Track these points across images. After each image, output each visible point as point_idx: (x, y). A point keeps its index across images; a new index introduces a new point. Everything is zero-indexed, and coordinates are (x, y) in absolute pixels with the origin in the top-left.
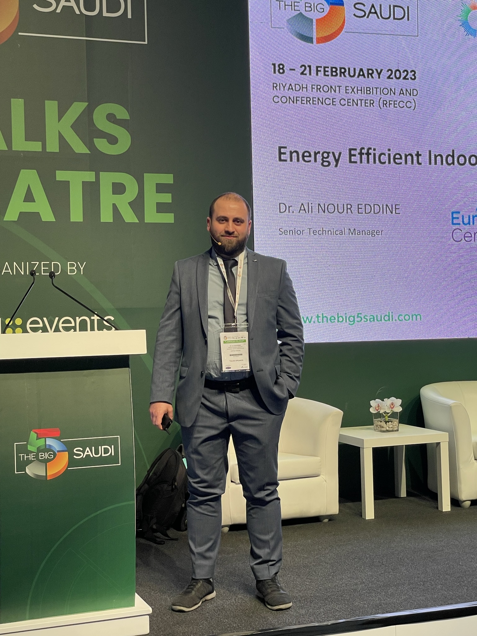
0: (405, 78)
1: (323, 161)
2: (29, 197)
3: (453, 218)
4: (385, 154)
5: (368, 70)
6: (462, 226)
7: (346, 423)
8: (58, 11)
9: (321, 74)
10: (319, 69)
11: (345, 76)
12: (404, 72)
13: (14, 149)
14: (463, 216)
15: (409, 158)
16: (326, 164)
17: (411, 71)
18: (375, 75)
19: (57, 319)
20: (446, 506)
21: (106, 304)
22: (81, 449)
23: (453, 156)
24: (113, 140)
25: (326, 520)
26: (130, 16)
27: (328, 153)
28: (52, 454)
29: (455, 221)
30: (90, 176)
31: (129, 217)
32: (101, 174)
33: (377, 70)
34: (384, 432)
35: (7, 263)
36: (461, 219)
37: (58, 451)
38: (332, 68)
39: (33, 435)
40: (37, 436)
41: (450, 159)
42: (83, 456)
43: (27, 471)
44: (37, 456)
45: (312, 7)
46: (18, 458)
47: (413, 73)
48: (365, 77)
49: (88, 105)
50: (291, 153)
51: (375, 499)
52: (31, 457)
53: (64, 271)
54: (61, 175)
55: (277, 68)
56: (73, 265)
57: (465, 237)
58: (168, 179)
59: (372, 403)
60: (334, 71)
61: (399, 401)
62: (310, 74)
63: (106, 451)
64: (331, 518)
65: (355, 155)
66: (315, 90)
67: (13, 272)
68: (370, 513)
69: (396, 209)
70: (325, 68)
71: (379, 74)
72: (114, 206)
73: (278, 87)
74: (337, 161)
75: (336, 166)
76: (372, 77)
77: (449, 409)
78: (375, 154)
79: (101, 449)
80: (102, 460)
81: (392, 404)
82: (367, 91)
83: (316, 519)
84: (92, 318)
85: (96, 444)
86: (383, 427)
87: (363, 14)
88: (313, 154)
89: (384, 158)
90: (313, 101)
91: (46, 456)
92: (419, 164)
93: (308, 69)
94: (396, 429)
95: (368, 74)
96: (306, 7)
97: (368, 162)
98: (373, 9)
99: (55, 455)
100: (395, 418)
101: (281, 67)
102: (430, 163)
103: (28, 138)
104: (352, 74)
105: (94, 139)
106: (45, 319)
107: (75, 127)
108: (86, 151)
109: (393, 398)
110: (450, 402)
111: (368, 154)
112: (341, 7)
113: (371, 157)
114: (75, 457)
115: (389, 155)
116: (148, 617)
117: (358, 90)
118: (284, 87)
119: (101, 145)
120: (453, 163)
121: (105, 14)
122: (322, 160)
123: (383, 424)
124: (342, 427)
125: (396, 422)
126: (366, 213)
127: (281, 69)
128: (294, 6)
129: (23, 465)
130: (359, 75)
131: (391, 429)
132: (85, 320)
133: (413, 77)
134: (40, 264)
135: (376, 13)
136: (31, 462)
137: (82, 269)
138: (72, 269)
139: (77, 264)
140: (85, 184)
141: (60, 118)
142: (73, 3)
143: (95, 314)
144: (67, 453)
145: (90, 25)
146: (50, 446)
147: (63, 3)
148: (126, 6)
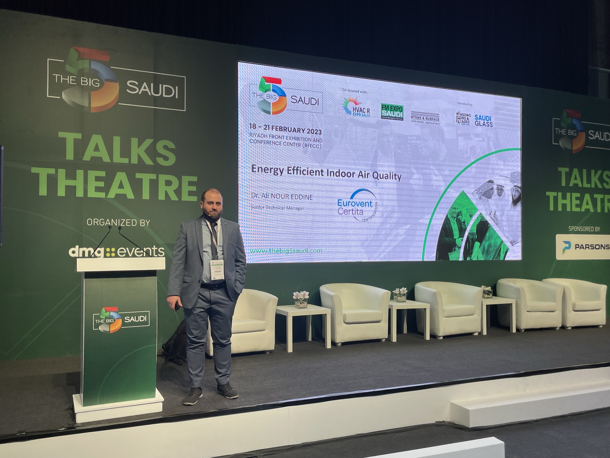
0: (316, 133)
1: (275, 173)
2: (121, 186)
3: (339, 203)
4: (305, 170)
5: (298, 129)
6: (343, 207)
7: (279, 304)
8: (140, 93)
9: (274, 130)
10: (273, 127)
11: (286, 131)
12: (315, 130)
13: (114, 161)
14: (343, 202)
15: (318, 173)
16: (276, 174)
17: (319, 130)
18: (301, 131)
19: (134, 248)
20: (329, 346)
21: (160, 242)
22: (129, 318)
23: (339, 172)
24: (166, 158)
25: (268, 353)
26: (177, 97)
27: (277, 169)
28: (113, 320)
29: (340, 204)
30: (153, 176)
31: (174, 197)
32: (160, 175)
33: (302, 129)
34: (299, 308)
35: (108, 219)
36: (342, 202)
37: (117, 319)
38: (280, 127)
40: (106, 311)
41: (338, 174)
42: (130, 321)
43: (100, 328)
44: (105, 321)
45: (270, 97)
46: (95, 322)
48: (296, 132)
49: (154, 141)
50: (258, 168)
51: (293, 342)
52: (102, 321)
53: (138, 224)
54: (138, 176)
55: (252, 126)
56: (143, 221)
57: (344, 212)
58: (195, 179)
59: (294, 294)
60: (281, 129)
61: (308, 293)
62: (269, 129)
63: (142, 319)
64: (271, 352)
65: (291, 170)
66: (271, 137)
67: (111, 224)
68: (290, 349)
69: (310, 197)
70: (276, 127)
71: (303, 131)
72: (166, 192)
73: (252, 135)
74: (282, 173)
75: (281, 175)
77: (331, 297)
78: (300, 170)
79: (140, 317)
80: (140, 323)
81: (304, 294)
82: (297, 139)
83: (263, 352)
84: (152, 248)
85: (137, 315)
86: (299, 306)
87: (296, 101)
88: (269, 169)
89: (305, 172)
90: (270, 143)
91: (110, 321)
92: (323, 175)
93: (268, 127)
94: (305, 307)
95: (298, 131)
96: (267, 96)
97: (297, 174)
98: (301, 99)
99: (115, 320)
100: (305, 301)
101: (254, 125)
102: (328, 176)
103: (122, 156)
104: (290, 130)
105: (156, 158)
106: (127, 249)
107: (147, 151)
108: (152, 163)
109: (305, 291)
110: (332, 294)
111: (297, 170)
112: (285, 97)
113: (299, 172)
114: (125, 321)
115: (308, 171)
116: (162, 403)
117: (292, 138)
118: (255, 135)
119: (160, 161)
120: (339, 176)
121: (164, 96)
123: (299, 304)
124: (277, 306)
125: (306, 303)
126: (295, 199)
127: (254, 126)
128: (262, 96)
129: (97, 326)
130: (293, 131)
131: (303, 307)
132: (149, 249)
133: (320, 133)
134: (125, 221)
135: (302, 101)
136: (102, 324)
137: (148, 223)
138: (143, 223)
139: (145, 221)
140: (151, 180)
141: (139, 147)
142: (147, 90)
143: (154, 246)
144: (121, 319)
145: (156, 101)
146: (112, 316)
147: (142, 89)
148: (175, 92)
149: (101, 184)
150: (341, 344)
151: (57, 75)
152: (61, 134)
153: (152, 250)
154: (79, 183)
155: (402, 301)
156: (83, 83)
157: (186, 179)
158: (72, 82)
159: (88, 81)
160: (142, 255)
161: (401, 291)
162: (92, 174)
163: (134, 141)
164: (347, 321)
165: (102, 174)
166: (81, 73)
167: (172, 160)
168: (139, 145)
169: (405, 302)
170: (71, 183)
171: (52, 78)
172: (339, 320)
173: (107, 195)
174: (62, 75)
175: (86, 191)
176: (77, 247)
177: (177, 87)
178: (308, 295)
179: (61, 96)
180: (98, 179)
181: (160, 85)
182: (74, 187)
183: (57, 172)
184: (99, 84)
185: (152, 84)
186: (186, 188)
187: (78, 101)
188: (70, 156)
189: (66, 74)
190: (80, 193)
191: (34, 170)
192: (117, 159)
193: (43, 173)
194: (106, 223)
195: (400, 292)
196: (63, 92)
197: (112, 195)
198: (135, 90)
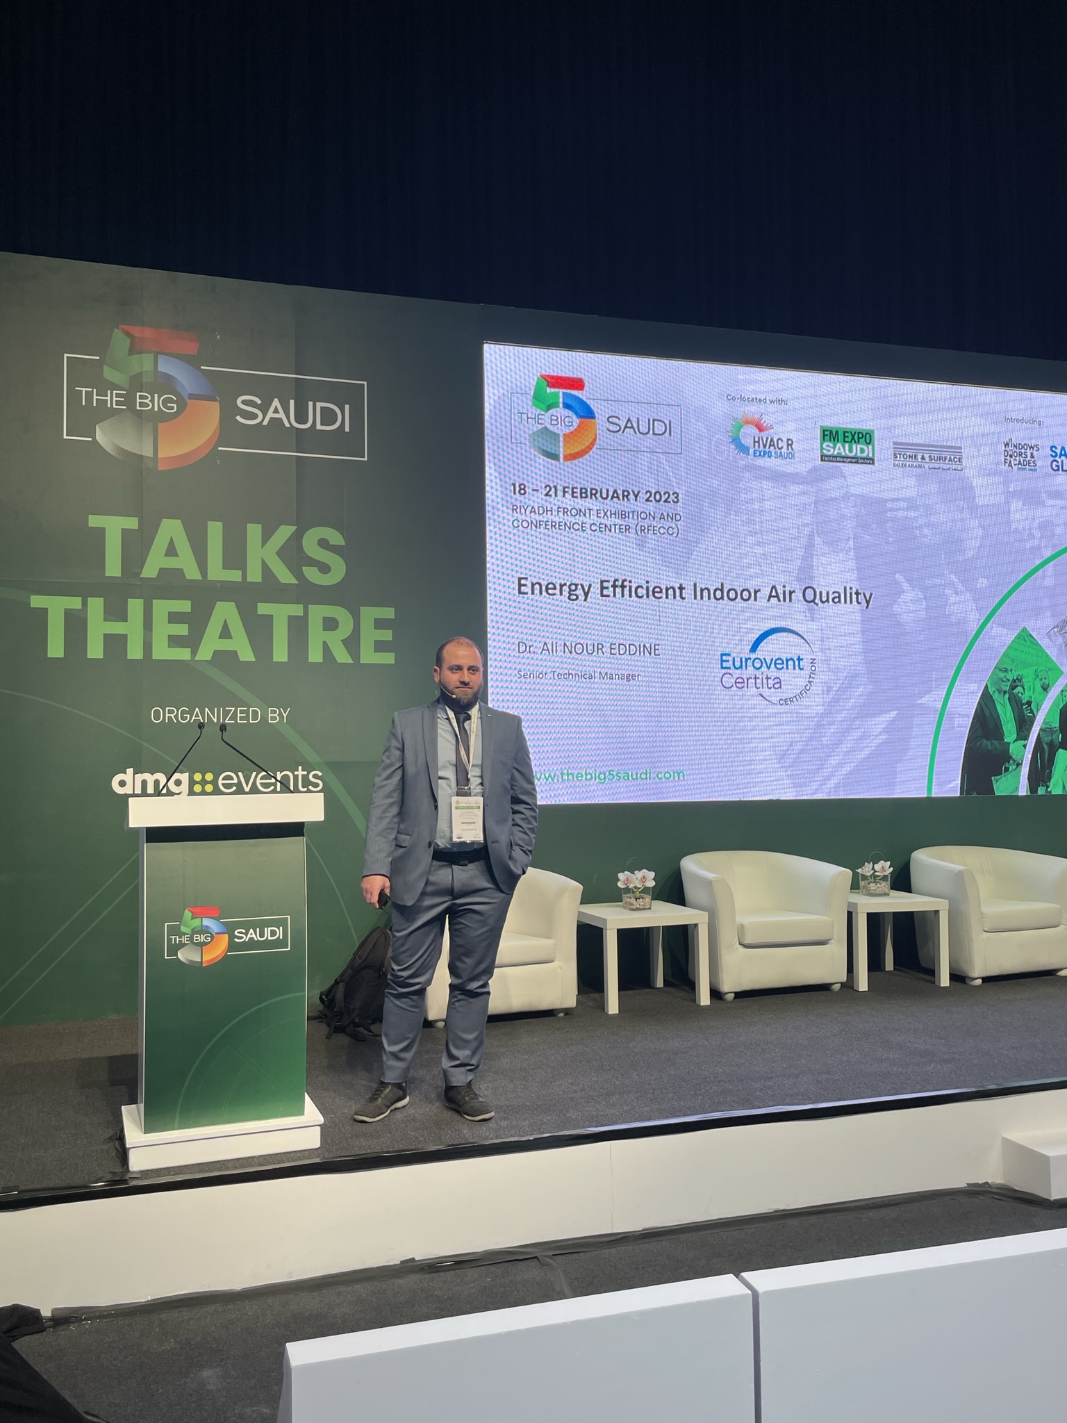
0: (665, 501)
1: (570, 595)
2: (225, 633)
3: (722, 661)
4: (642, 587)
5: (623, 491)
6: (732, 671)
7: (586, 899)
8: (265, 423)
9: (568, 496)
10: (566, 490)
11: (596, 498)
12: (665, 494)
13: (209, 578)
14: (734, 659)
15: (671, 592)
16: (573, 597)
17: (673, 494)
18: (632, 497)
19: (254, 773)
20: (705, 999)
21: (313, 757)
22: (244, 931)
23: (722, 591)
24: (325, 568)
25: (562, 1015)
26: (347, 429)
27: (576, 585)
28: (209, 937)
29: (725, 665)
30: (297, 610)
31: (342, 656)
32: (311, 607)
33: (633, 492)
34: (633, 910)
35: (197, 709)
36: (731, 662)
37: (216, 933)
38: (581, 489)
39: (188, 914)
40: (192, 915)
41: (719, 594)
42: (246, 938)
43: (180, 955)
44: (191, 939)
45: (559, 420)
46: (169, 940)
47: (676, 495)
48: (619, 499)
49: (297, 529)
50: (533, 585)
51: (620, 989)
52: (184, 939)
53: (264, 718)
54: (263, 609)
55: (517, 489)
56: (275, 712)
57: (736, 683)
58: (388, 613)
59: (621, 876)
60: (584, 493)
61: (652, 874)
62: (556, 495)
63: (273, 933)
64: (568, 1012)
65: (607, 588)
66: (561, 514)
67: (204, 719)
68: (613, 1006)
69: (655, 650)
70: (573, 489)
71: (636, 496)
72: (325, 643)
73: (518, 510)
74: (586, 594)
75: (585, 600)
76: (628, 500)
77: (708, 884)
78: (630, 587)
79: (268, 931)
80: (267, 944)
81: (644, 878)
82: (622, 515)
83: (549, 1013)
84: (296, 773)
85: (262, 925)
86: (632, 905)
87: (618, 428)
88: (558, 587)
89: (641, 592)
90: (559, 526)
91: (202, 938)
92: (683, 598)
93: (553, 490)
94: (648, 907)
95: (623, 496)
96: (551, 420)
97: (623, 596)
98: (629, 423)
99: (212, 937)
100: (647, 894)
101: (522, 487)
102: (695, 598)
103: (226, 566)
104: (604, 496)
105: (303, 568)
106: (240, 774)
107: (281, 553)
108: (291, 579)
109: (645, 870)
110: (710, 876)
111: (623, 587)
112: (593, 420)
113: (627, 590)
114: (236, 940)
115: (648, 588)
116: (319, 1128)
117: (611, 514)
118: (525, 510)
119: (311, 574)
120: (722, 598)
121: (319, 427)
122: (569, 593)
123: (633, 901)
124: (581, 904)
125: (648, 898)
126: (620, 654)
127: (522, 490)
128: (538, 419)
129: (174, 949)
130: (613, 497)
131: (642, 907)
132: (288, 776)
133: (676, 500)
134: (236, 710)
135: (632, 427)
136: (184, 945)
137: (285, 716)
138: (274, 716)
139: (280, 711)
140: (291, 619)
141: (264, 543)
142: (282, 415)
143: (300, 768)
144: (227, 935)
145: (302, 439)
146: (207, 927)
147: (270, 414)
148: (343, 418)
149: (182, 630)
150: (733, 995)
151: (84, 389)
152: (94, 521)
153: (296, 777)
154: (132, 628)
155: (881, 892)
156: (141, 405)
157: (369, 614)
158: (118, 403)
159: (152, 401)
160: (272, 787)
161: (877, 870)
162: (162, 607)
163: (254, 531)
164: (746, 942)
165: (185, 606)
167: (339, 570)
168: (266, 538)
169: (886, 895)
170: (116, 628)
171: (74, 397)
172: (727, 937)
173: (194, 653)
174: (95, 390)
175: (148, 647)
176: (130, 771)
177: (347, 407)
178: (653, 879)
179: (93, 436)
180: (174, 618)
181: (311, 404)
182: (124, 637)
183: (85, 604)
184: (175, 405)
185: (292, 402)
186: (369, 635)
187: (130, 445)
188: (113, 568)
189: (104, 387)
190: (135, 652)
191: (37, 601)
192: (217, 572)
193: (56, 607)
194: (194, 718)
195: (875, 871)
196: (97, 428)
197: (205, 654)
198: (255, 416)
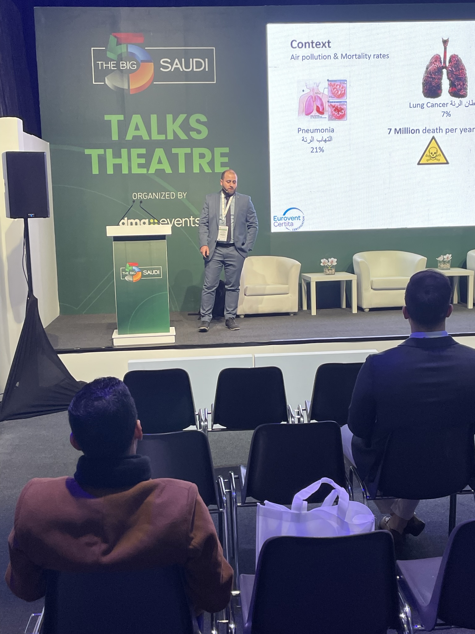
2: (160, 162)
8: (172, 70)
13: (152, 139)
19: (174, 219)
22: (146, 271)
24: (199, 132)
25: (292, 315)
26: (207, 70)
28: (135, 273)
30: (188, 150)
31: (207, 170)
32: (194, 149)
35: (150, 193)
37: (138, 272)
39: (128, 265)
42: (147, 274)
43: (126, 278)
44: (129, 273)
46: (122, 273)
52: (127, 273)
53: (177, 197)
54: (174, 151)
58: (226, 150)
59: (322, 261)
61: (336, 260)
63: (156, 272)
64: (295, 313)
67: (153, 197)
68: (314, 312)
72: (200, 165)
77: (358, 263)
79: (154, 271)
80: (154, 276)
81: (332, 261)
83: (287, 314)
84: (190, 219)
85: (152, 270)
86: (327, 272)
91: (133, 273)
94: (333, 273)
100: (333, 268)
103: (159, 133)
107: (181, 127)
108: (186, 138)
109: (332, 258)
110: (359, 260)
114: (144, 274)
116: (174, 336)
119: (194, 135)
121: (195, 70)
124: (300, 272)
125: (333, 270)
129: (124, 276)
131: (331, 273)
134: (165, 194)
136: (127, 275)
142: (179, 66)
143: (192, 217)
144: (141, 272)
145: (187, 76)
146: (134, 269)
148: (205, 65)
149: (143, 161)
150: (368, 310)
151: (100, 62)
152: (107, 118)
154: (123, 161)
155: (446, 268)
156: (122, 67)
157: (218, 151)
159: (127, 65)
160: (181, 225)
162: (135, 152)
164: (373, 287)
165: (143, 151)
166: (120, 58)
167: (205, 132)
168: (174, 121)
169: (449, 269)
170: (117, 161)
171: (96, 66)
172: (365, 285)
173: (148, 170)
175: (130, 168)
176: (126, 219)
177: (207, 60)
178: (336, 262)
179: (105, 82)
180: (140, 156)
181: (191, 60)
182: (121, 165)
183: (105, 152)
184: (136, 66)
185: (183, 60)
186: (218, 160)
187: (119, 85)
188: (115, 137)
189: (107, 60)
190: (125, 171)
191: (87, 152)
193: (94, 153)
194: (149, 197)
195: (444, 259)
196: (106, 78)
198: (168, 67)
